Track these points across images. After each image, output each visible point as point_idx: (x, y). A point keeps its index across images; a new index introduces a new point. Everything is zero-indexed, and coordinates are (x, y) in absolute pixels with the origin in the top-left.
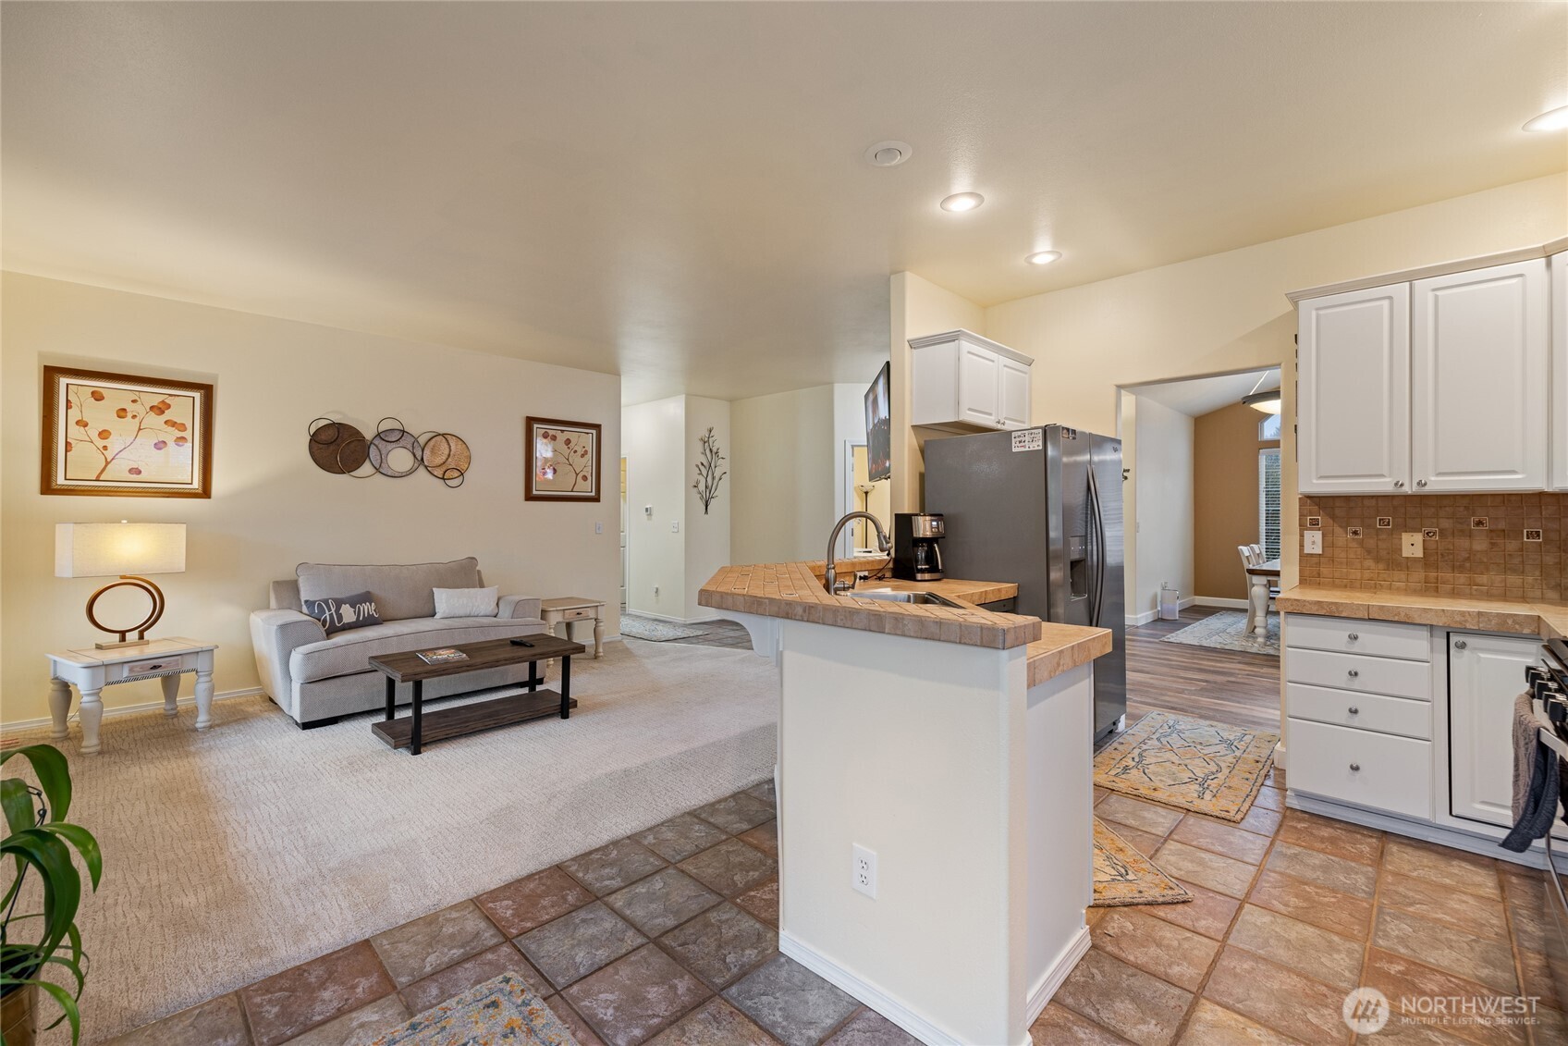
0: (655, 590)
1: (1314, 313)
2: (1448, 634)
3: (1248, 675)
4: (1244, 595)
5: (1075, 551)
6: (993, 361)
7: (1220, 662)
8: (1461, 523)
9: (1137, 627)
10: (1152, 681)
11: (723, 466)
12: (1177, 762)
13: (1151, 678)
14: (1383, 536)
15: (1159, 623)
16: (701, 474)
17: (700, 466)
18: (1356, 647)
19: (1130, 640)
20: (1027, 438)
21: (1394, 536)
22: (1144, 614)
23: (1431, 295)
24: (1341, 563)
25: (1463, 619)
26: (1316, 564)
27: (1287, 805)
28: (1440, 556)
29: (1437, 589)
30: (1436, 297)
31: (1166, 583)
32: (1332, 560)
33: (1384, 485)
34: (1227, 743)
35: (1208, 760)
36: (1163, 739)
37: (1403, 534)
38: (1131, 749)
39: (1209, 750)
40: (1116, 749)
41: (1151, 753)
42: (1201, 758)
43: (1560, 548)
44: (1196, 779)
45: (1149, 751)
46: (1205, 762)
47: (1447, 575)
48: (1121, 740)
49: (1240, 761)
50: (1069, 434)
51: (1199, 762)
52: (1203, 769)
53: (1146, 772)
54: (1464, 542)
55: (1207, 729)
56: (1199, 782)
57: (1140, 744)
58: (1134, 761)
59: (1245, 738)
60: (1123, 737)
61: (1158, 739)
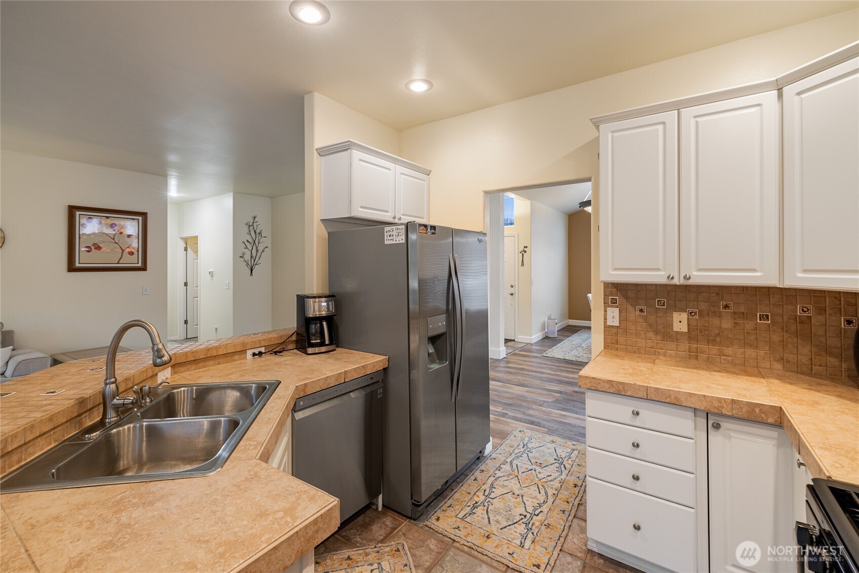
0: (215, 329)
1: (610, 135)
2: (707, 415)
6: (389, 169)
8: (713, 306)
9: (532, 345)
11: (265, 242)
14: (660, 314)
15: (545, 341)
16: (247, 248)
17: (246, 243)
18: (638, 421)
20: (395, 233)
21: (668, 314)
22: (536, 335)
23: (693, 121)
24: (632, 334)
25: (720, 404)
26: (615, 333)
27: (589, 548)
28: (699, 331)
29: (697, 358)
30: (697, 123)
31: (551, 314)
32: (626, 331)
33: (658, 277)
34: (559, 461)
35: (540, 487)
36: (515, 462)
37: (674, 313)
38: (487, 477)
39: (544, 473)
40: (476, 479)
41: (500, 482)
42: (536, 485)
43: (783, 328)
44: (525, 516)
45: (500, 479)
46: (537, 490)
47: (704, 347)
48: (483, 467)
49: (563, 486)
50: (427, 230)
51: (533, 490)
52: (534, 500)
53: (489, 511)
54: (716, 321)
55: (549, 445)
56: (526, 520)
57: (496, 470)
58: (484, 495)
59: (572, 455)
60: (486, 462)
61: (511, 463)
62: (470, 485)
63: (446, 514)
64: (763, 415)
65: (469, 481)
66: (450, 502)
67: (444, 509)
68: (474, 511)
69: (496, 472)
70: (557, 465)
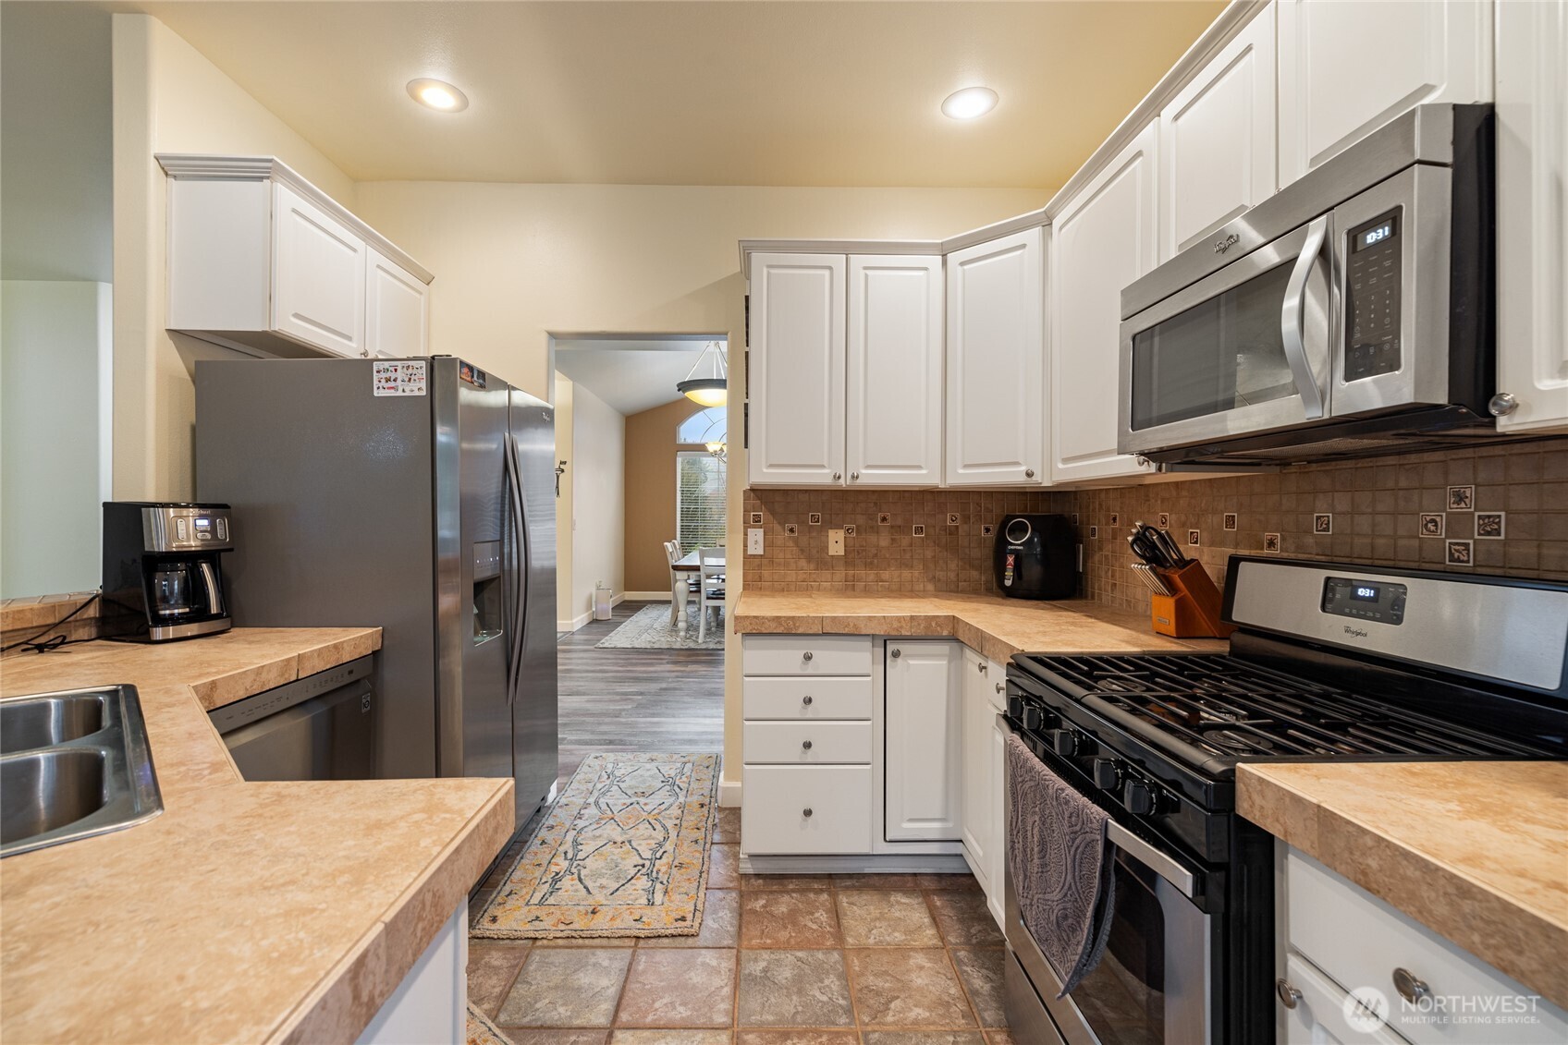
1: (765, 270)
2: (885, 641)
3: (677, 677)
4: (667, 586)
5: (485, 564)
6: (355, 250)
7: (651, 665)
8: (871, 519)
9: (573, 633)
10: (589, 706)
12: (619, 839)
13: (588, 701)
14: (814, 534)
15: (594, 625)
18: (810, 667)
19: (564, 651)
20: (400, 375)
21: (823, 534)
22: (579, 618)
23: (862, 274)
24: (780, 564)
25: (898, 625)
26: (758, 564)
27: (742, 871)
28: (856, 553)
30: (866, 276)
31: (600, 582)
32: (772, 561)
33: (820, 477)
34: (670, 782)
35: (653, 822)
36: (601, 800)
37: (830, 531)
38: (563, 834)
39: (653, 802)
40: (543, 841)
41: (588, 833)
42: (646, 821)
43: (935, 542)
44: (643, 866)
45: (585, 830)
46: (650, 827)
47: (861, 573)
48: (551, 822)
49: (685, 811)
50: (473, 377)
51: (644, 829)
52: (649, 841)
53: (582, 877)
54: (873, 538)
55: (648, 766)
56: (647, 869)
57: (575, 820)
58: (566, 859)
59: (685, 770)
60: (554, 813)
61: (596, 803)
62: (536, 854)
63: (508, 908)
64: (939, 628)
65: (533, 848)
66: (507, 888)
67: (501, 901)
68: (556, 887)
69: (576, 822)
70: (668, 788)
